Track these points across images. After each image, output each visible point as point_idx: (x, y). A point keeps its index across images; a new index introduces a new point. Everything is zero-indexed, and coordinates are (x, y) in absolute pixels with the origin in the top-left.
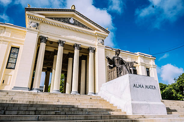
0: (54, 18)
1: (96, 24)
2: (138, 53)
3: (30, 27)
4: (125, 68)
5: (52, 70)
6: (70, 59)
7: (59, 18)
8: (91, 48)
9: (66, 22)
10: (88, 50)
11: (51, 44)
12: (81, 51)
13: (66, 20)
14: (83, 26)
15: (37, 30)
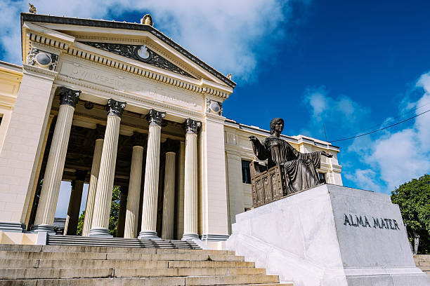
0: (99, 44)
1: (204, 64)
2: (298, 137)
3: (34, 62)
4: (304, 169)
5: (89, 177)
6: (138, 149)
7: (110, 44)
8: (191, 121)
9: (130, 56)
10: (183, 127)
11: (89, 108)
12: (166, 129)
13: (129, 51)
14: (172, 68)
15: (53, 71)
